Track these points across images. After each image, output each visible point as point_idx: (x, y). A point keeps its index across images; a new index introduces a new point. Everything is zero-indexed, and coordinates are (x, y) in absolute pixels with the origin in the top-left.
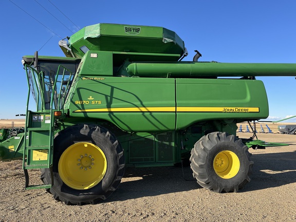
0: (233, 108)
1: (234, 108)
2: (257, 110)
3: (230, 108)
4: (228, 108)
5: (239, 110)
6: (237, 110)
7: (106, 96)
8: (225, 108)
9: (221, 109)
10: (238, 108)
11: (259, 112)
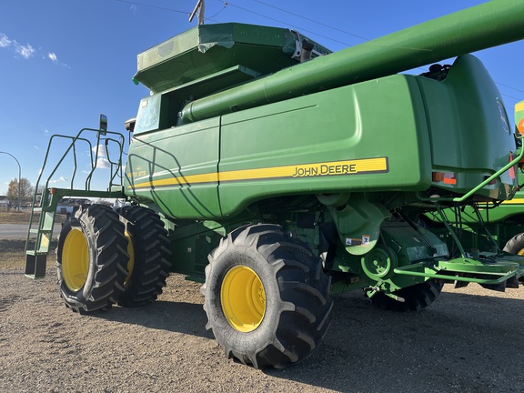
0: (314, 166)
1: (319, 165)
2: (380, 164)
3: (307, 167)
4: (303, 167)
5: (330, 169)
6: (324, 169)
7: (150, 162)
8: (299, 167)
9: (289, 171)
10: (329, 164)
11: (387, 171)
